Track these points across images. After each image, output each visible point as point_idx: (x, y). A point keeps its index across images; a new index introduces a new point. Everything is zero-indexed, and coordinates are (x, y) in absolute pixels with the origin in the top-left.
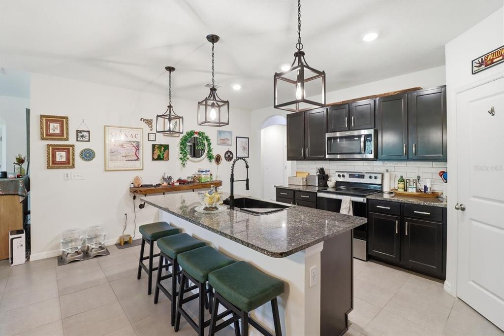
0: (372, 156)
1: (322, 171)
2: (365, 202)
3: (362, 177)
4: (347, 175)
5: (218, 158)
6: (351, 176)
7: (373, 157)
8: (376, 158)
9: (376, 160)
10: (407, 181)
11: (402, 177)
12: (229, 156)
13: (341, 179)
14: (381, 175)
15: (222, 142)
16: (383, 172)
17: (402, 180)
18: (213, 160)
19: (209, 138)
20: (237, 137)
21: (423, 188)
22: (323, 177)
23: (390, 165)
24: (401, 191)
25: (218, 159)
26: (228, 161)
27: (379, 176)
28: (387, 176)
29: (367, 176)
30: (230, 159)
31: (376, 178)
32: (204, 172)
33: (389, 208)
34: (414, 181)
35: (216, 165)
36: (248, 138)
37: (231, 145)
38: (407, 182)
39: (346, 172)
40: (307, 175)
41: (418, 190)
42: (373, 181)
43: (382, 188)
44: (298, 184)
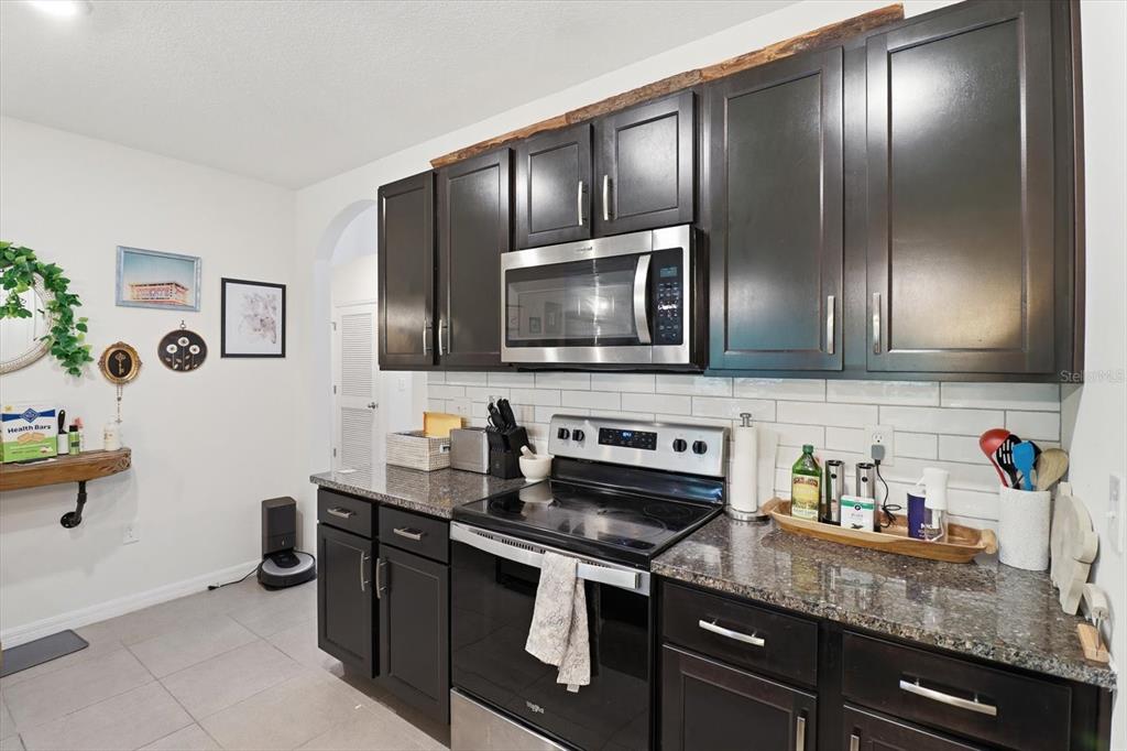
0: (681, 354)
1: (502, 412)
2: (646, 591)
3: (647, 441)
4: (592, 432)
5: (121, 357)
6: (609, 437)
7: (686, 360)
8: (700, 363)
9: (701, 373)
10: (833, 470)
11: (808, 451)
12: (183, 351)
13: (572, 449)
14: (720, 436)
15: (144, 293)
16: (726, 424)
17: (809, 465)
18: (93, 369)
19: (62, 275)
20: (224, 281)
21: (904, 503)
22: (505, 438)
23: (757, 394)
24: (805, 516)
25: (120, 364)
26: (181, 369)
27: (714, 441)
28: (743, 440)
29: (666, 440)
30: (187, 362)
31: (700, 448)
32: (17, 417)
33: (761, 642)
34: (864, 473)
35: (112, 388)
36: (283, 287)
37: (193, 309)
38: (830, 476)
39: (591, 419)
40: (458, 425)
41: (884, 518)
42: (688, 463)
43: (724, 497)
44: (416, 466)
